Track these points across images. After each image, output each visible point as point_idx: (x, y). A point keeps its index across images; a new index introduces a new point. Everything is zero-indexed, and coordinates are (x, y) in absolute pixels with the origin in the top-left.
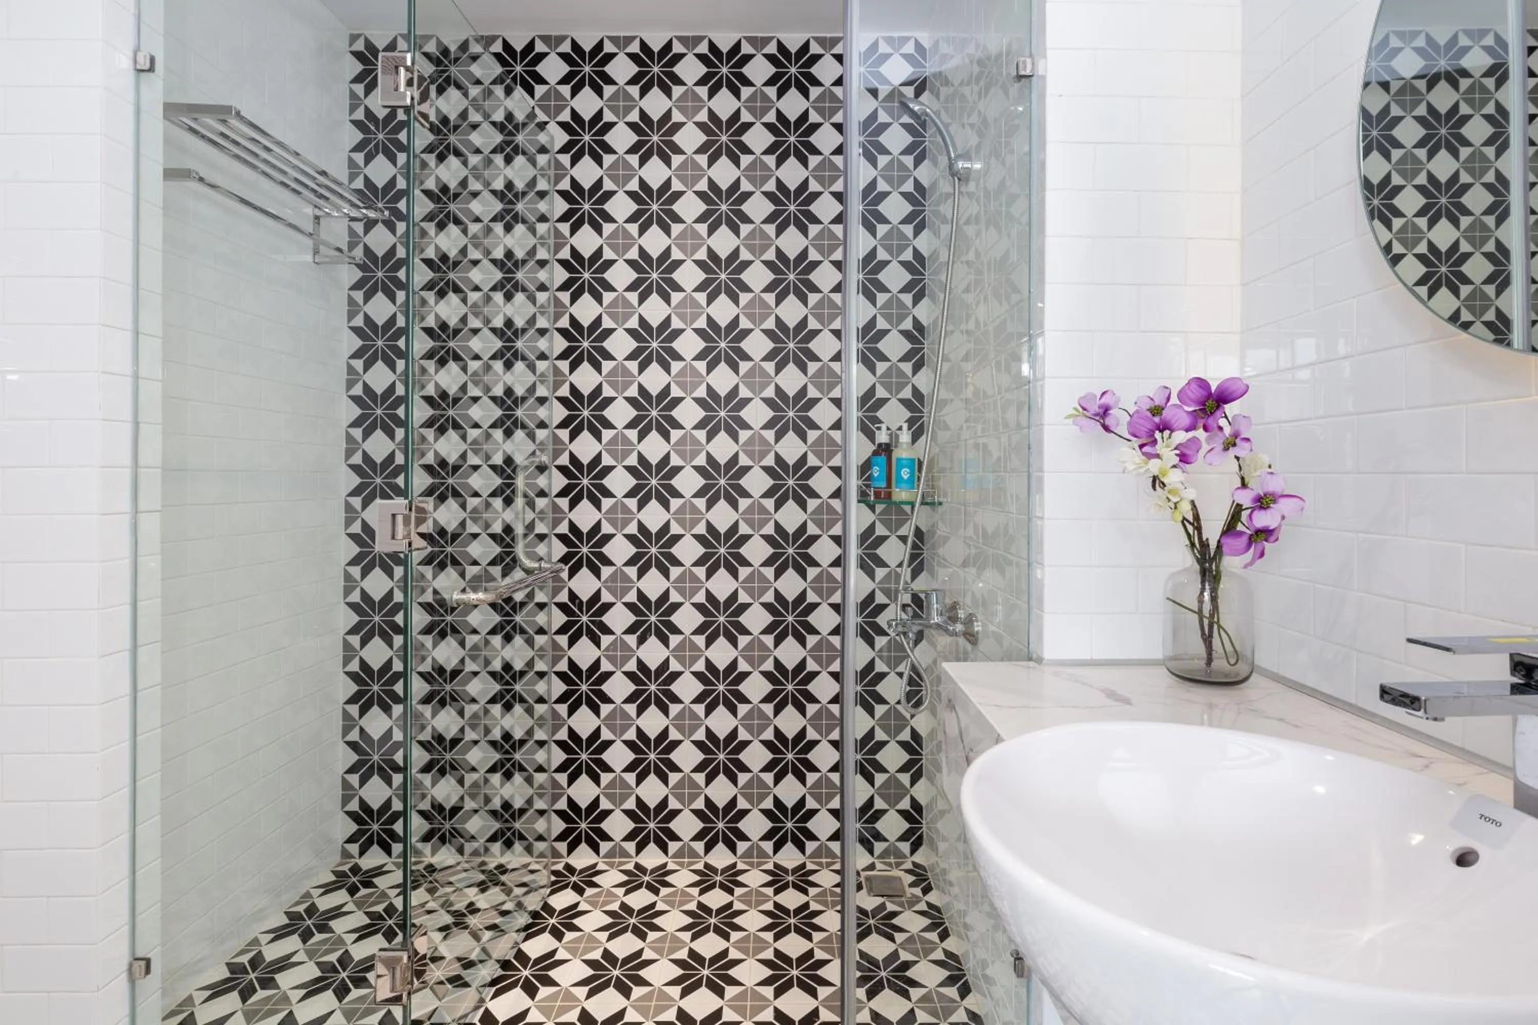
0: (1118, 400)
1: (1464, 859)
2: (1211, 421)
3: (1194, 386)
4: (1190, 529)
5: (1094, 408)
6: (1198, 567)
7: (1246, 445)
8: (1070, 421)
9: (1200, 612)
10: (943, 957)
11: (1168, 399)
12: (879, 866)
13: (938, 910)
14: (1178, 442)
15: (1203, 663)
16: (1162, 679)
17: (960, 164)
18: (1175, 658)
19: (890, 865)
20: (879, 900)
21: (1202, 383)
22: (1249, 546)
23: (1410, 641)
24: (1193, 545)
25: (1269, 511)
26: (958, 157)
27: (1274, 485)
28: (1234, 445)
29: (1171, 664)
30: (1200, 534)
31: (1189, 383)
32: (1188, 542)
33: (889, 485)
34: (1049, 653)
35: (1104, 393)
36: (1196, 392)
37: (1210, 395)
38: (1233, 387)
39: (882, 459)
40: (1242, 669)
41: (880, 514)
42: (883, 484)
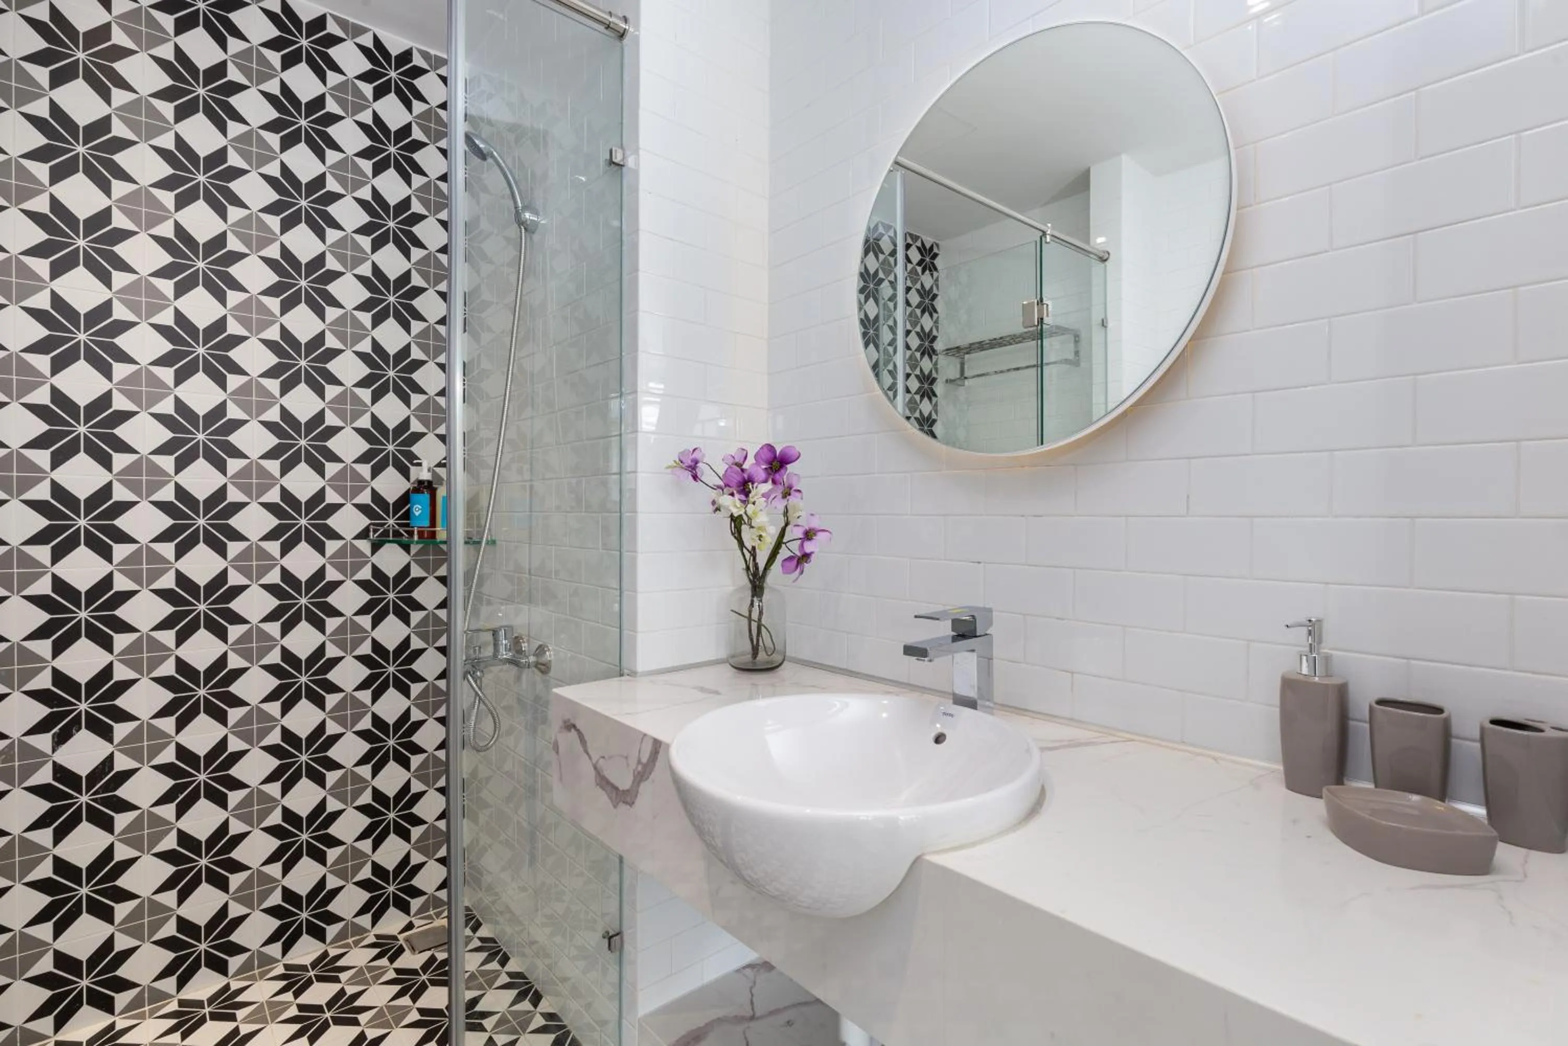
0: (704, 455)
1: (939, 739)
2: (777, 476)
3: (765, 450)
4: (748, 555)
5: (689, 462)
6: (750, 585)
7: (797, 494)
8: (669, 470)
9: (750, 619)
10: (508, 980)
11: (746, 458)
12: (417, 922)
13: (492, 940)
14: (763, 492)
15: (749, 657)
16: (727, 672)
17: (528, 215)
18: (733, 656)
19: (430, 917)
20: (427, 955)
21: (770, 448)
22: (797, 567)
23: (916, 617)
24: (748, 568)
25: (813, 542)
26: (526, 208)
27: (815, 523)
28: (790, 494)
29: (731, 661)
30: (754, 559)
31: (762, 448)
32: (744, 566)
33: (433, 523)
34: (640, 668)
35: (694, 450)
36: (767, 455)
37: (775, 457)
38: (792, 453)
39: (425, 497)
40: (777, 658)
41: (416, 555)
42: (426, 523)
